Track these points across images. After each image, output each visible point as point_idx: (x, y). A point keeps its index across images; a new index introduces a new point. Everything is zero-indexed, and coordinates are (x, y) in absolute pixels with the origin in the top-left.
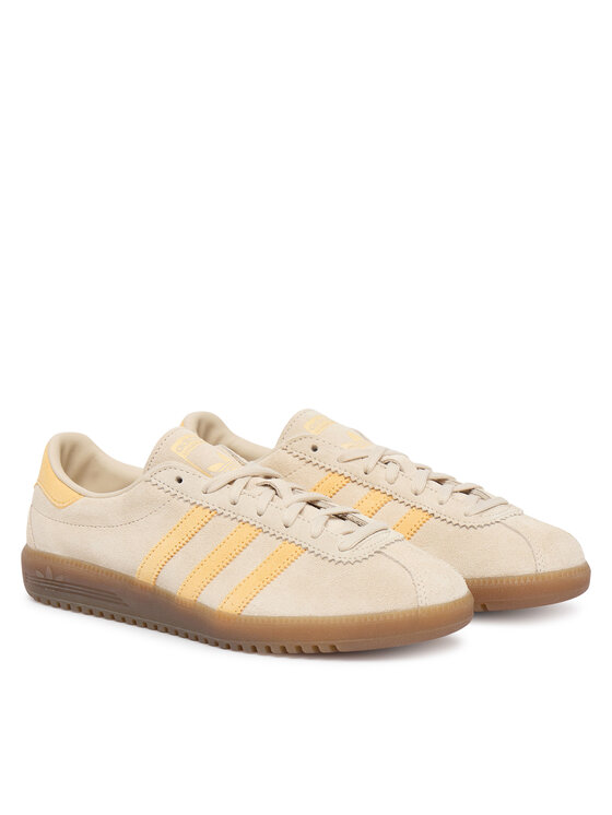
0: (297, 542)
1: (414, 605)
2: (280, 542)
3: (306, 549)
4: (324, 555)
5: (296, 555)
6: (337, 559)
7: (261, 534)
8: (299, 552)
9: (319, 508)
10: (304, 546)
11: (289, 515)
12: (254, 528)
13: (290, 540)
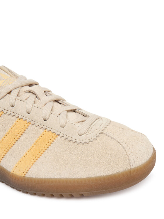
0: (53, 131)
1: (129, 168)
2: (42, 131)
3: (58, 135)
4: (70, 139)
5: (52, 139)
6: (78, 142)
7: (30, 125)
8: (54, 137)
9: (61, 104)
10: (57, 133)
11: (46, 112)
12: (26, 122)
13: (49, 129)
